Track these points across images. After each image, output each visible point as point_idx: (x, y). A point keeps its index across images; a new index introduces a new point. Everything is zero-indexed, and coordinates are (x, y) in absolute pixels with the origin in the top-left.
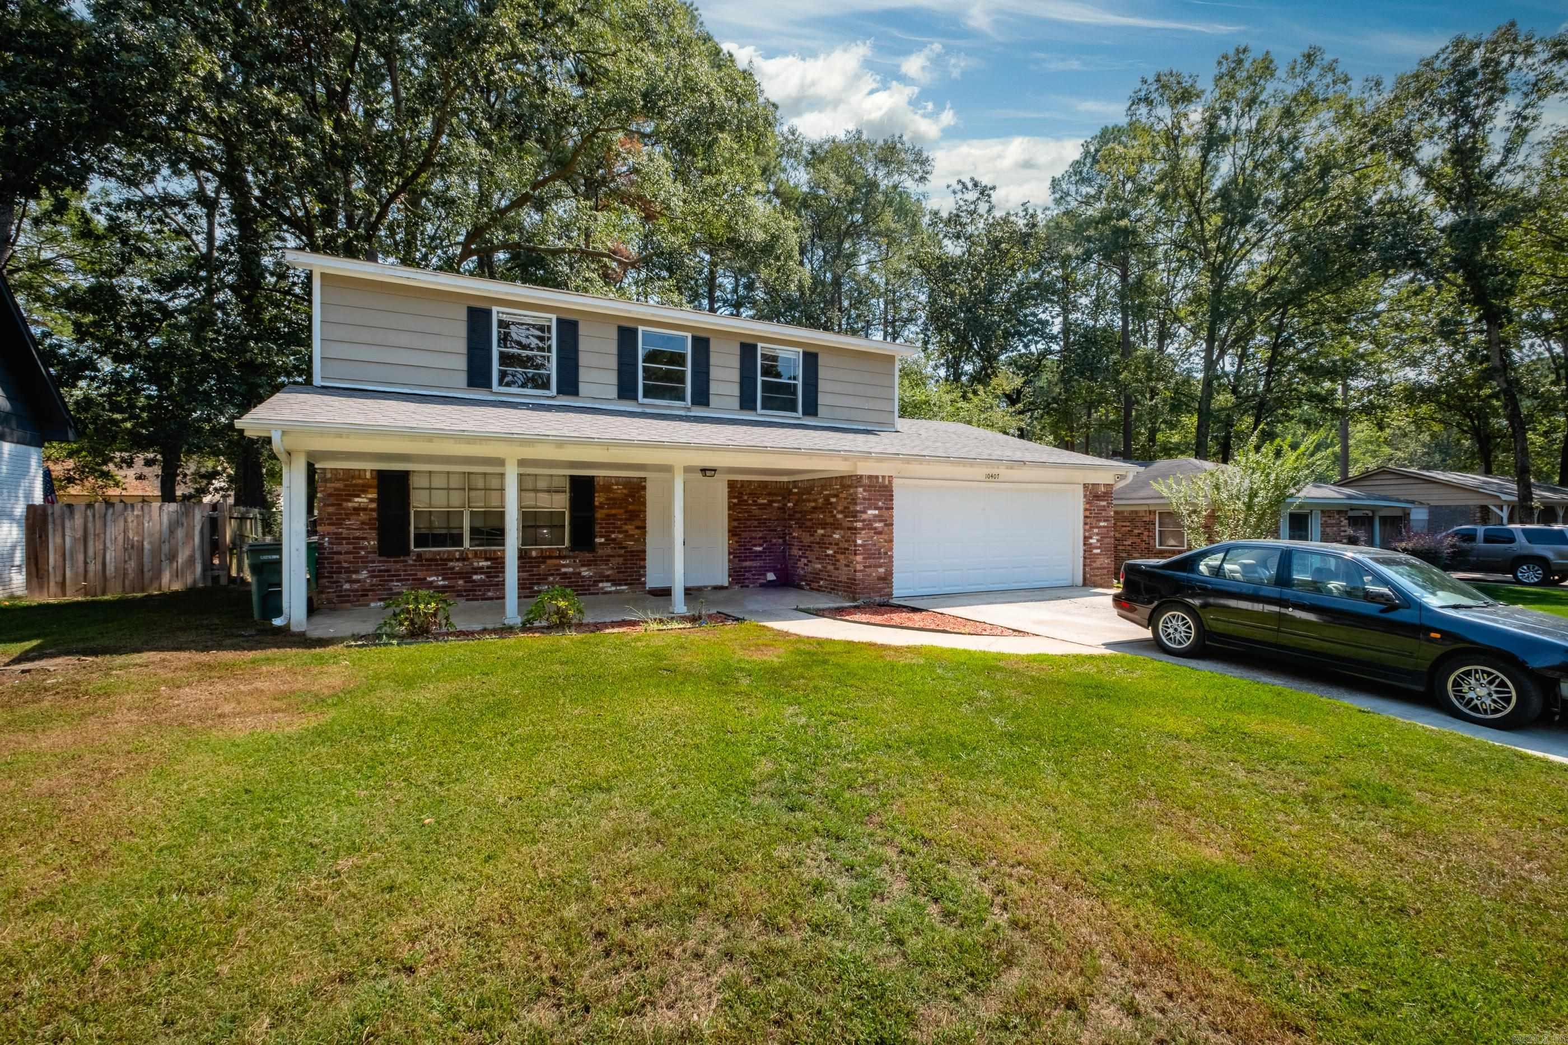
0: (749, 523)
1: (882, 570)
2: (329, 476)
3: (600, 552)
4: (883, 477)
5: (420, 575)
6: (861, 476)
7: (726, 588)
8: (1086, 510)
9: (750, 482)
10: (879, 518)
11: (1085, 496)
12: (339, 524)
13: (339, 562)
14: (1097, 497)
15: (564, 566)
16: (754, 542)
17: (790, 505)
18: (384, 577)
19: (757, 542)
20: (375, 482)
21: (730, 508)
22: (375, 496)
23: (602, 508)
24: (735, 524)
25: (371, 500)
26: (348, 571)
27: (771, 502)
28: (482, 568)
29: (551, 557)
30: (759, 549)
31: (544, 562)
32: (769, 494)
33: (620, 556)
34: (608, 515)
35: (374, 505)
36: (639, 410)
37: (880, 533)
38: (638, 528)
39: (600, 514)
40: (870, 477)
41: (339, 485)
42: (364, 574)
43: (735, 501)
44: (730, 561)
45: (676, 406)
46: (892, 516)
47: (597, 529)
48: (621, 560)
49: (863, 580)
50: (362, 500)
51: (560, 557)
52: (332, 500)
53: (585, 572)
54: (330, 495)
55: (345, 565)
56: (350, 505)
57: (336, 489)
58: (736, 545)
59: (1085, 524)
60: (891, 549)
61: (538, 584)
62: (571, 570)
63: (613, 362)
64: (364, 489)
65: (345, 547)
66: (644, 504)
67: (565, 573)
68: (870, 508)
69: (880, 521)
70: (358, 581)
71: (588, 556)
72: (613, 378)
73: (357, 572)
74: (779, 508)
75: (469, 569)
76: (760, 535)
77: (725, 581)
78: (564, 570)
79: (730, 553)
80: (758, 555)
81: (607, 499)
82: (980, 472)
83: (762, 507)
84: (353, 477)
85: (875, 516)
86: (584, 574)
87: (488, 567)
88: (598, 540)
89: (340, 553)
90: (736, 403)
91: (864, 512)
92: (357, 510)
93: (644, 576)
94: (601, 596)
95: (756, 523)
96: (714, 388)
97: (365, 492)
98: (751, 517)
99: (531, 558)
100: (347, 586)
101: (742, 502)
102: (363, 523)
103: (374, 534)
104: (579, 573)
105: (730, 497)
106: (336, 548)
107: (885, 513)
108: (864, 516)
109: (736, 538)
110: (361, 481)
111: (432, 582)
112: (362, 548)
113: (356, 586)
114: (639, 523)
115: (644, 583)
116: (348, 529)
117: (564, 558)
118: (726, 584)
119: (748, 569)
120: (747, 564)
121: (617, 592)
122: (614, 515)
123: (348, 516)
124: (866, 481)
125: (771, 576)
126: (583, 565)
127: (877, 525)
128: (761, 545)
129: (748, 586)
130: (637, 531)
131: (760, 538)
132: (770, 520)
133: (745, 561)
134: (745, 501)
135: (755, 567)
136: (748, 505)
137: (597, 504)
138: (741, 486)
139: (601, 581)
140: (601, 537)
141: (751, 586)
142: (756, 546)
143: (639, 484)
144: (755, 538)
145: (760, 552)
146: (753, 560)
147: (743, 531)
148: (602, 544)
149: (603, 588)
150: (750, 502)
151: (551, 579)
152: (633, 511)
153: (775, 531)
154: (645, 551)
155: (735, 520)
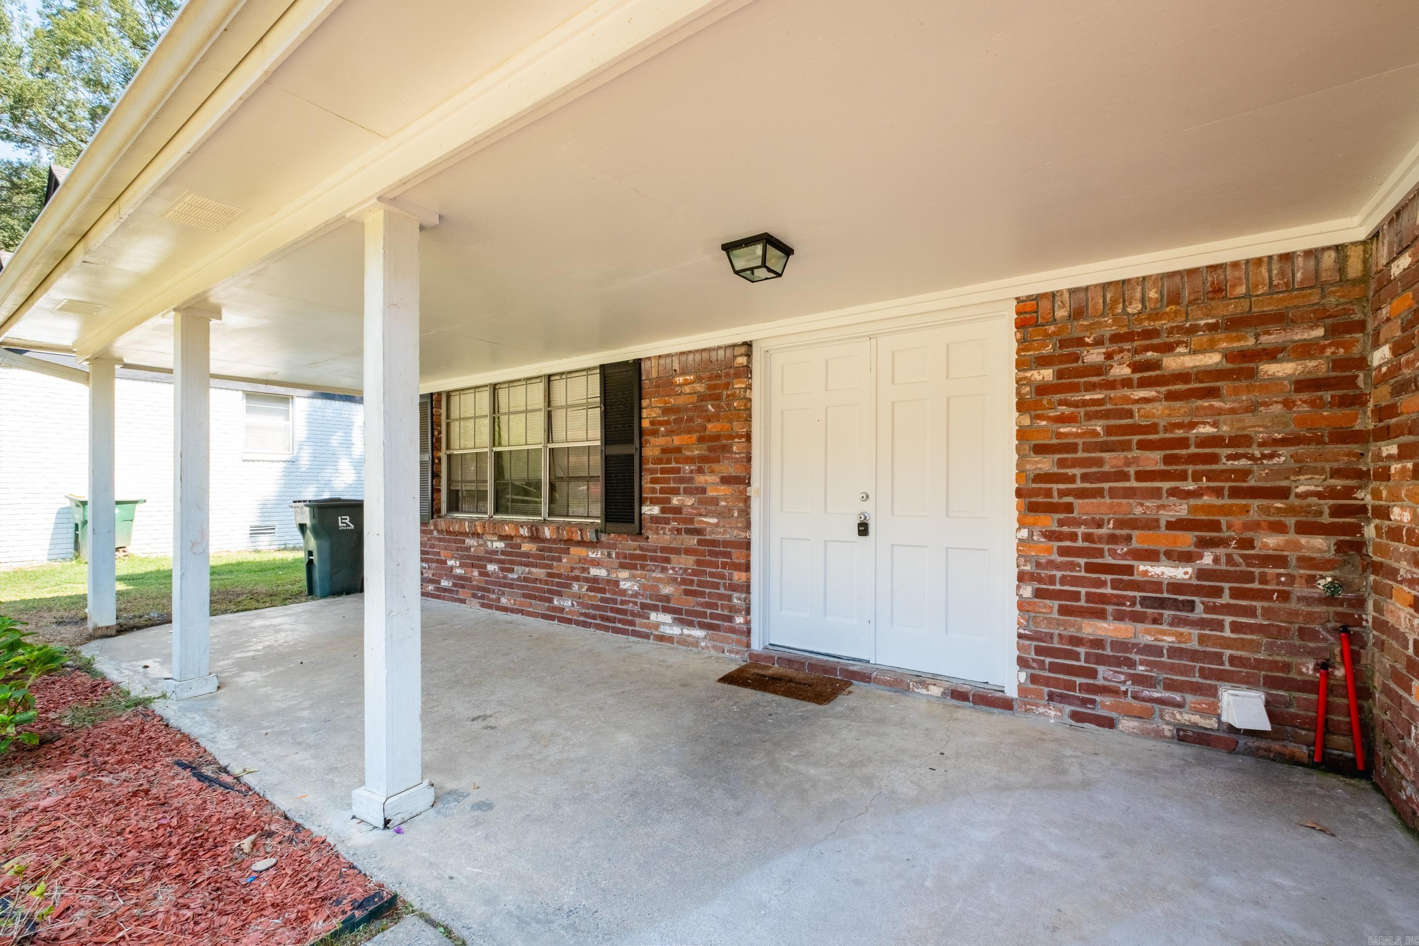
0: (1112, 460)
3: (652, 537)
5: (444, 555)
7: (1006, 705)
15: (597, 563)
16: (1141, 539)
17: (1381, 356)
19: (1163, 540)
21: (1022, 406)
23: (655, 433)
24: (1046, 464)
27: (1244, 363)
28: (495, 552)
29: (572, 542)
30: (1180, 573)
31: (567, 551)
32: (1235, 324)
33: (689, 551)
34: (664, 451)
38: (726, 480)
39: (651, 450)
43: (1047, 374)
44: (1022, 605)
47: (646, 482)
48: (689, 561)
51: (586, 543)
53: (628, 583)
58: (1050, 552)
61: (560, 594)
62: (604, 573)
66: (746, 416)
67: (596, 580)
71: (630, 545)
75: (483, 551)
76: (1181, 510)
77: (1004, 677)
78: (594, 572)
79: (1022, 577)
80: (1166, 600)
81: (666, 411)
83: (1197, 386)
86: (624, 585)
87: (503, 553)
88: (647, 509)
93: (746, 611)
94: (651, 643)
95: (1153, 460)
98: (1129, 431)
101: (1071, 376)
104: (616, 583)
109: (1050, 522)
111: (451, 568)
114: (729, 468)
115: (747, 632)
117: (592, 545)
118: (1012, 692)
119: (1117, 653)
120: (1091, 628)
121: (683, 641)
122: (678, 450)
125: (1243, 706)
126: (623, 566)
128: (1186, 558)
129: (1110, 723)
130: (724, 490)
131: (1176, 525)
132: (1240, 440)
133: (1101, 615)
134: (1098, 370)
135: (1148, 649)
136: (1111, 385)
137: (646, 424)
138: (1077, 314)
139: (655, 608)
140: (653, 502)
141: (1126, 724)
142: (1151, 556)
143: (729, 364)
144: (1151, 524)
145: (1176, 587)
146: (1138, 618)
147: (1081, 494)
148: (654, 519)
149: (657, 625)
150: (1121, 371)
151: (575, 587)
152: (716, 438)
153: (1283, 493)
154: (747, 545)
155: (1040, 449)
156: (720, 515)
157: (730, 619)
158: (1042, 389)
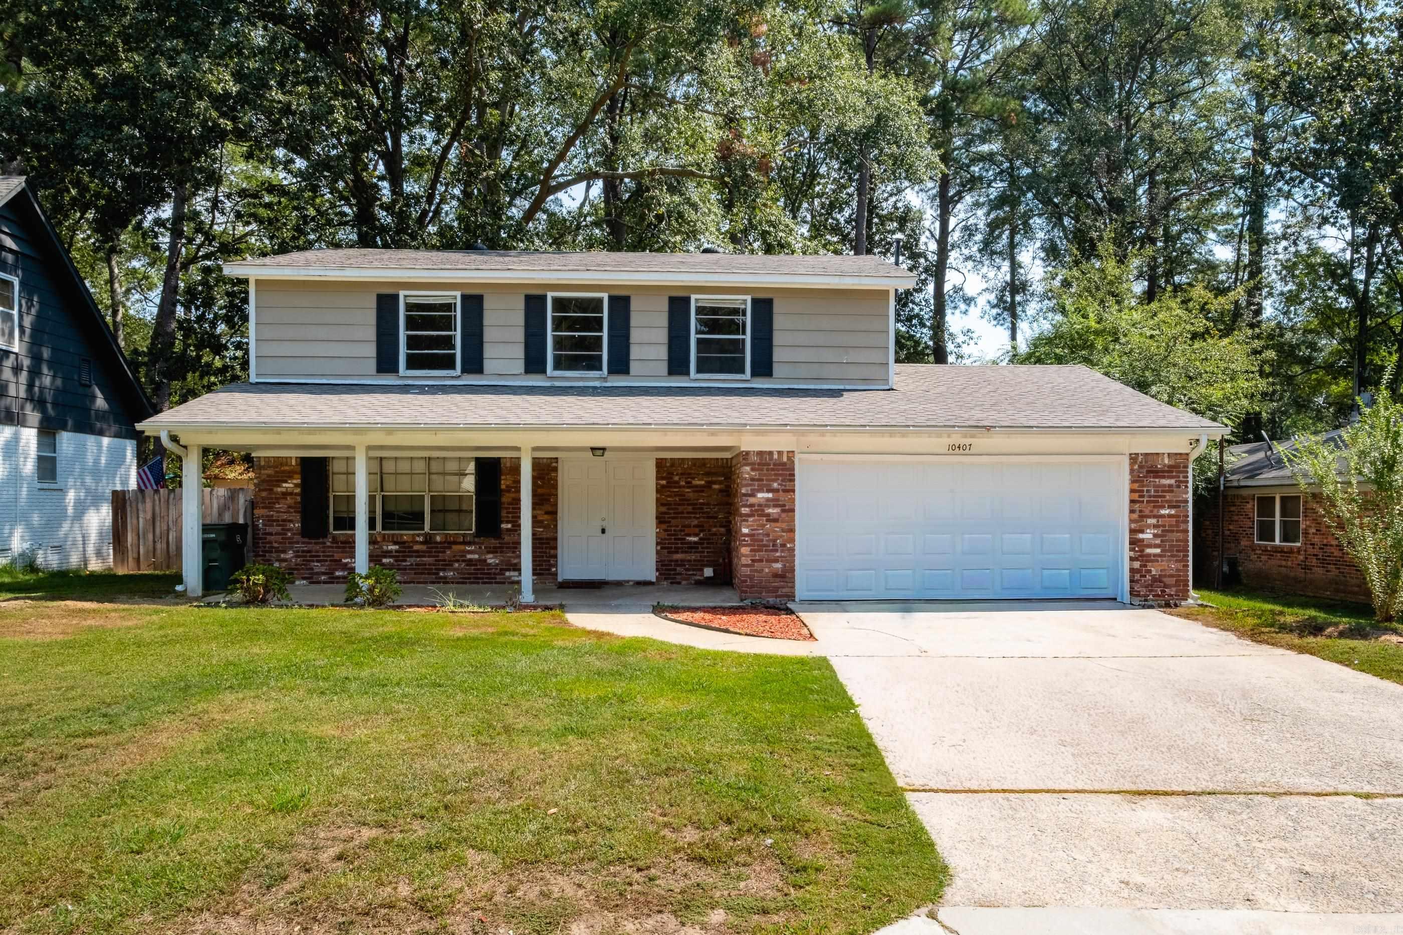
0: (681, 508)
1: (778, 566)
2: (263, 463)
3: (507, 538)
4: (780, 453)
5: (337, 556)
6: (748, 453)
7: (655, 583)
8: (1132, 491)
9: (683, 459)
10: (775, 503)
11: (1132, 471)
12: (270, 508)
13: (270, 543)
14: (1155, 473)
15: (469, 552)
16: (687, 531)
18: (307, 557)
19: (692, 530)
20: (298, 469)
21: (658, 491)
22: (299, 481)
23: (509, 491)
24: (663, 509)
25: (296, 485)
26: (278, 551)
27: (709, 484)
28: (391, 551)
29: (455, 543)
30: (696, 539)
31: (450, 548)
32: (708, 474)
35: (298, 490)
36: (548, 384)
37: (776, 520)
38: (547, 513)
39: (506, 499)
40: (760, 453)
41: (270, 471)
42: (290, 554)
43: (664, 482)
44: (658, 552)
45: (591, 379)
46: (793, 501)
47: (504, 513)
49: (751, 577)
50: (288, 486)
51: (465, 543)
52: (265, 486)
53: (491, 560)
54: (263, 481)
55: (276, 545)
56: (279, 489)
57: (269, 476)
58: (664, 535)
59: (1132, 511)
60: (793, 541)
61: (444, 570)
62: (476, 556)
63: (519, 335)
64: (289, 475)
65: (276, 529)
66: (555, 487)
67: (471, 560)
68: (760, 490)
69: (775, 506)
70: (285, 560)
71: (493, 542)
72: (519, 352)
73: (284, 552)
74: (721, 491)
75: (379, 552)
76: (696, 522)
77: (652, 576)
78: (469, 556)
79: (657, 544)
80: (693, 547)
82: (941, 443)
83: (699, 489)
84: (282, 464)
85: (768, 500)
86: (490, 561)
87: (397, 551)
88: (504, 526)
89: (271, 534)
90: (663, 368)
91: (753, 495)
92: (285, 494)
93: (556, 566)
94: (506, 586)
95: (690, 508)
96: (635, 352)
97: (291, 477)
98: (684, 501)
99: (436, 543)
100: (277, 564)
101: (671, 484)
102: (289, 507)
103: (298, 517)
104: (485, 560)
105: (658, 478)
106: (269, 529)
107: (782, 496)
108: (752, 500)
109: (664, 526)
110: (287, 468)
111: (346, 564)
112: (289, 530)
113: (284, 564)
114: (550, 508)
115: (556, 574)
116: (278, 512)
117: (469, 544)
118: (654, 580)
119: (681, 563)
120: (675, 557)
123: (277, 501)
124: (755, 459)
125: (708, 572)
126: (489, 552)
127: (770, 511)
128: (696, 535)
129: (679, 583)
130: (546, 517)
131: (695, 526)
132: (708, 504)
133: (677, 552)
134: (677, 482)
135: (689, 561)
136: (680, 487)
137: (503, 487)
138: (672, 465)
139: (509, 570)
140: (508, 522)
141: (684, 582)
142: (689, 535)
143: (549, 465)
144: (689, 526)
145: (695, 543)
146: (686, 552)
147: (673, 518)
148: (508, 530)
149: (510, 577)
150: (683, 483)
151: (456, 565)
152: (542, 495)
153: (716, 518)
154: (555, 539)
155: (663, 505)
156: (544, 527)
157: (549, 570)
158: (663, 486)
